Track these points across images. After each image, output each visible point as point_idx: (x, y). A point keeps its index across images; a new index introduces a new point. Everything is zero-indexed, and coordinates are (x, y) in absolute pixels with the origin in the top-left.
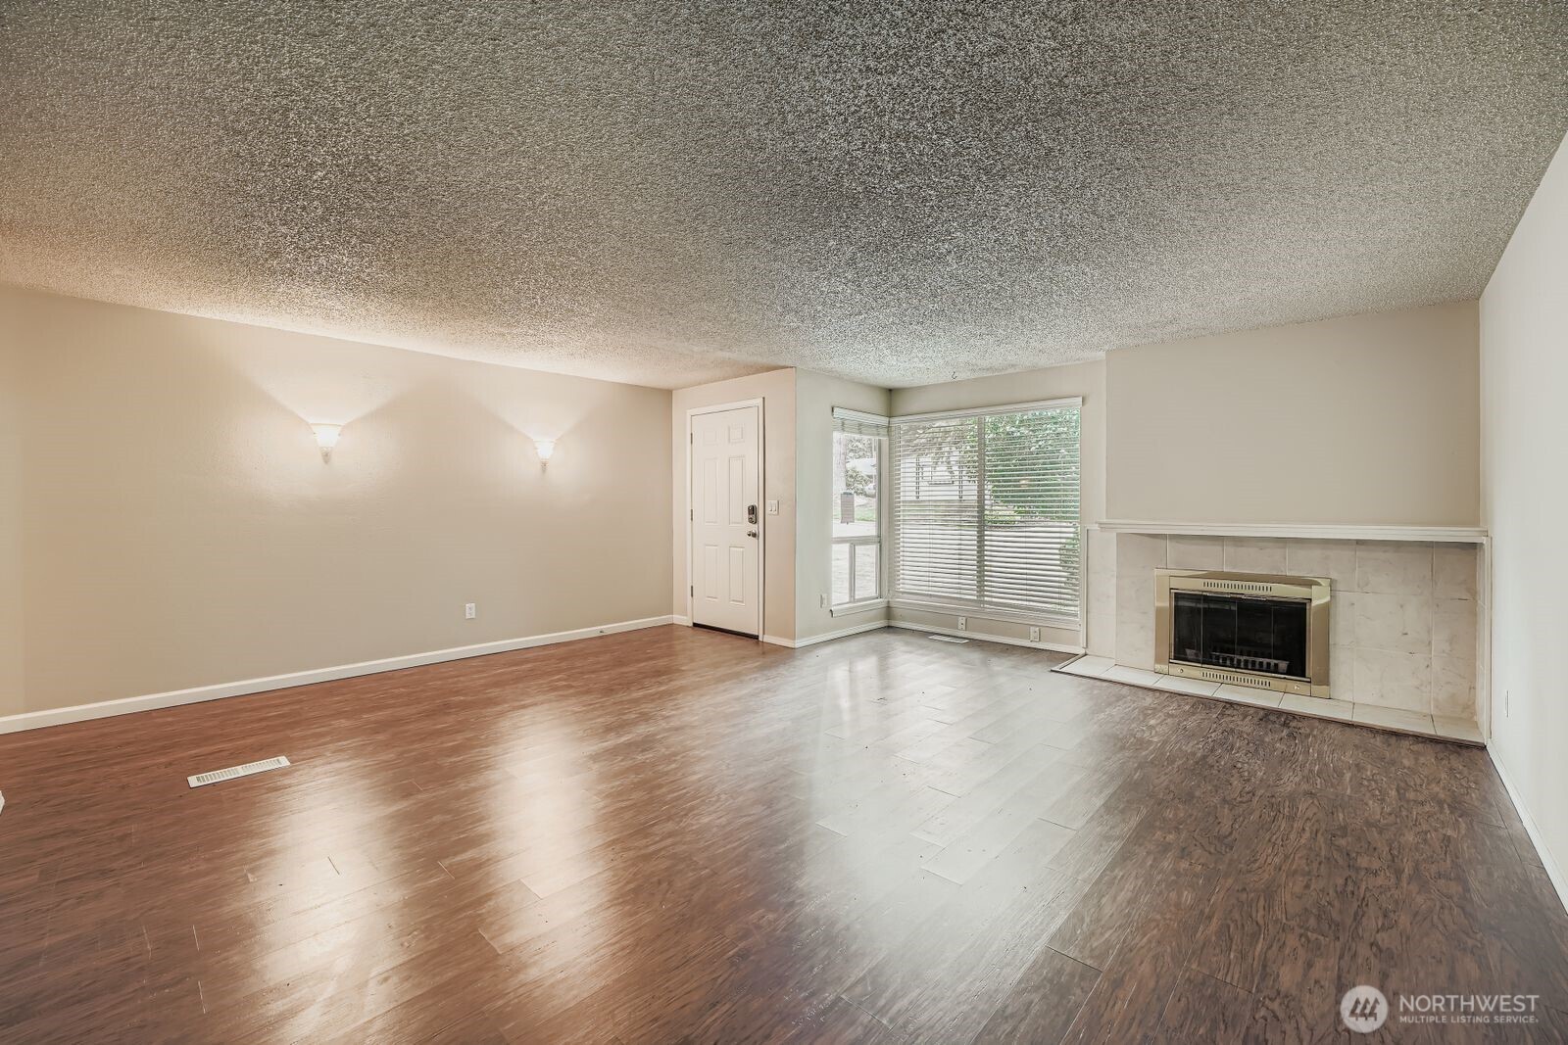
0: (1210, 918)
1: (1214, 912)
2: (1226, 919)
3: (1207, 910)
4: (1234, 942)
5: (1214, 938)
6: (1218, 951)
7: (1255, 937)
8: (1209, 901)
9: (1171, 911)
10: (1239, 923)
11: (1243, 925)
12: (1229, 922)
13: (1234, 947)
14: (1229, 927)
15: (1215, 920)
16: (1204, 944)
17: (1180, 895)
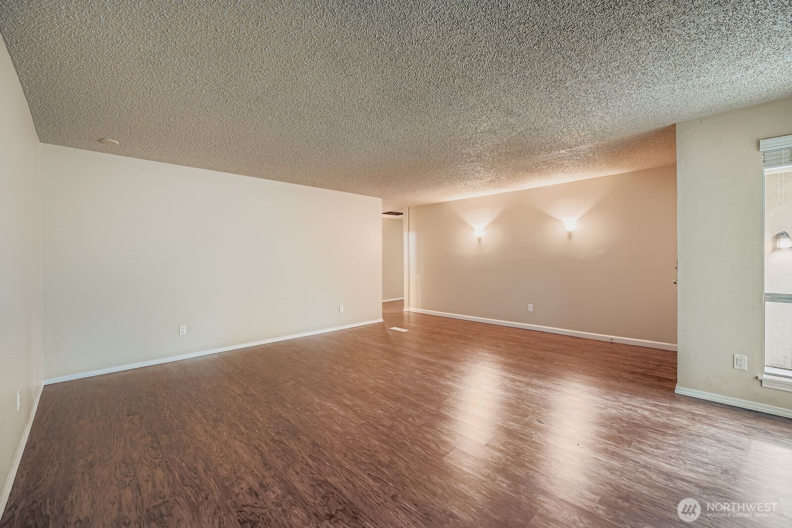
0: (205, 471)
1: (206, 475)
2: (199, 476)
3: (209, 473)
4: (187, 470)
5: (195, 465)
6: (190, 462)
7: (182, 479)
8: (213, 478)
9: (220, 461)
10: (193, 479)
11: (191, 479)
12: (197, 476)
13: (186, 468)
14: (195, 474)
15: (202, 472)
16: (196, 460)
17: (226, 470)
